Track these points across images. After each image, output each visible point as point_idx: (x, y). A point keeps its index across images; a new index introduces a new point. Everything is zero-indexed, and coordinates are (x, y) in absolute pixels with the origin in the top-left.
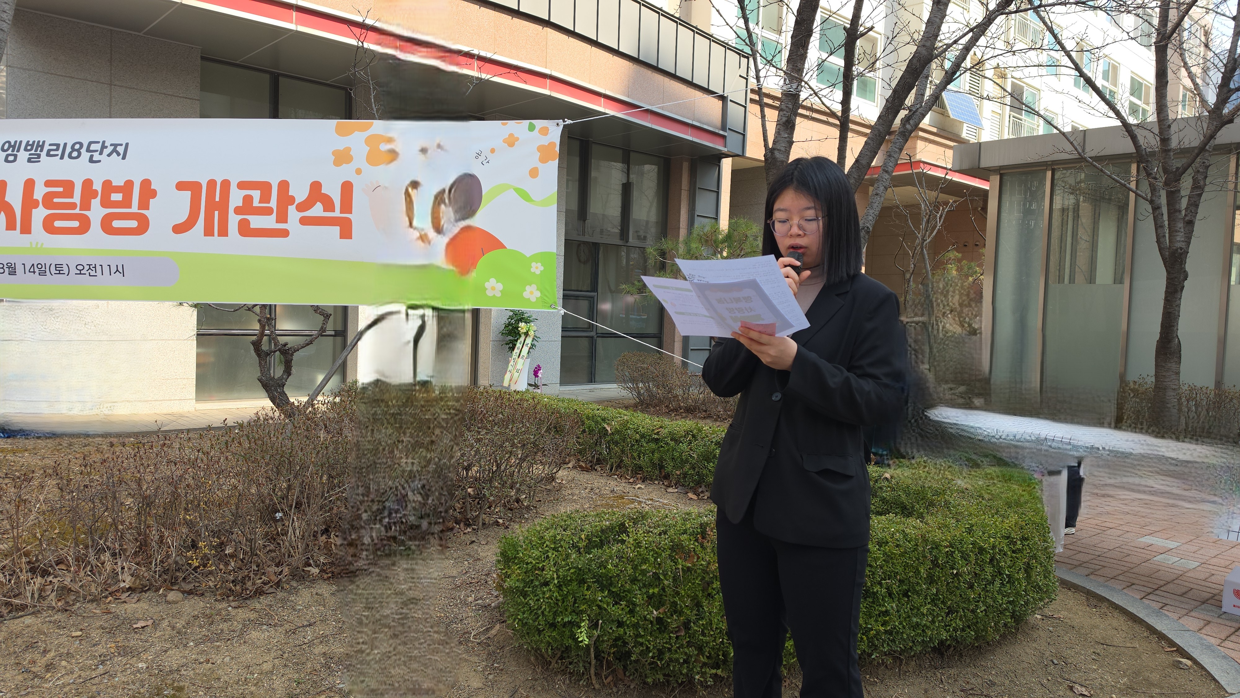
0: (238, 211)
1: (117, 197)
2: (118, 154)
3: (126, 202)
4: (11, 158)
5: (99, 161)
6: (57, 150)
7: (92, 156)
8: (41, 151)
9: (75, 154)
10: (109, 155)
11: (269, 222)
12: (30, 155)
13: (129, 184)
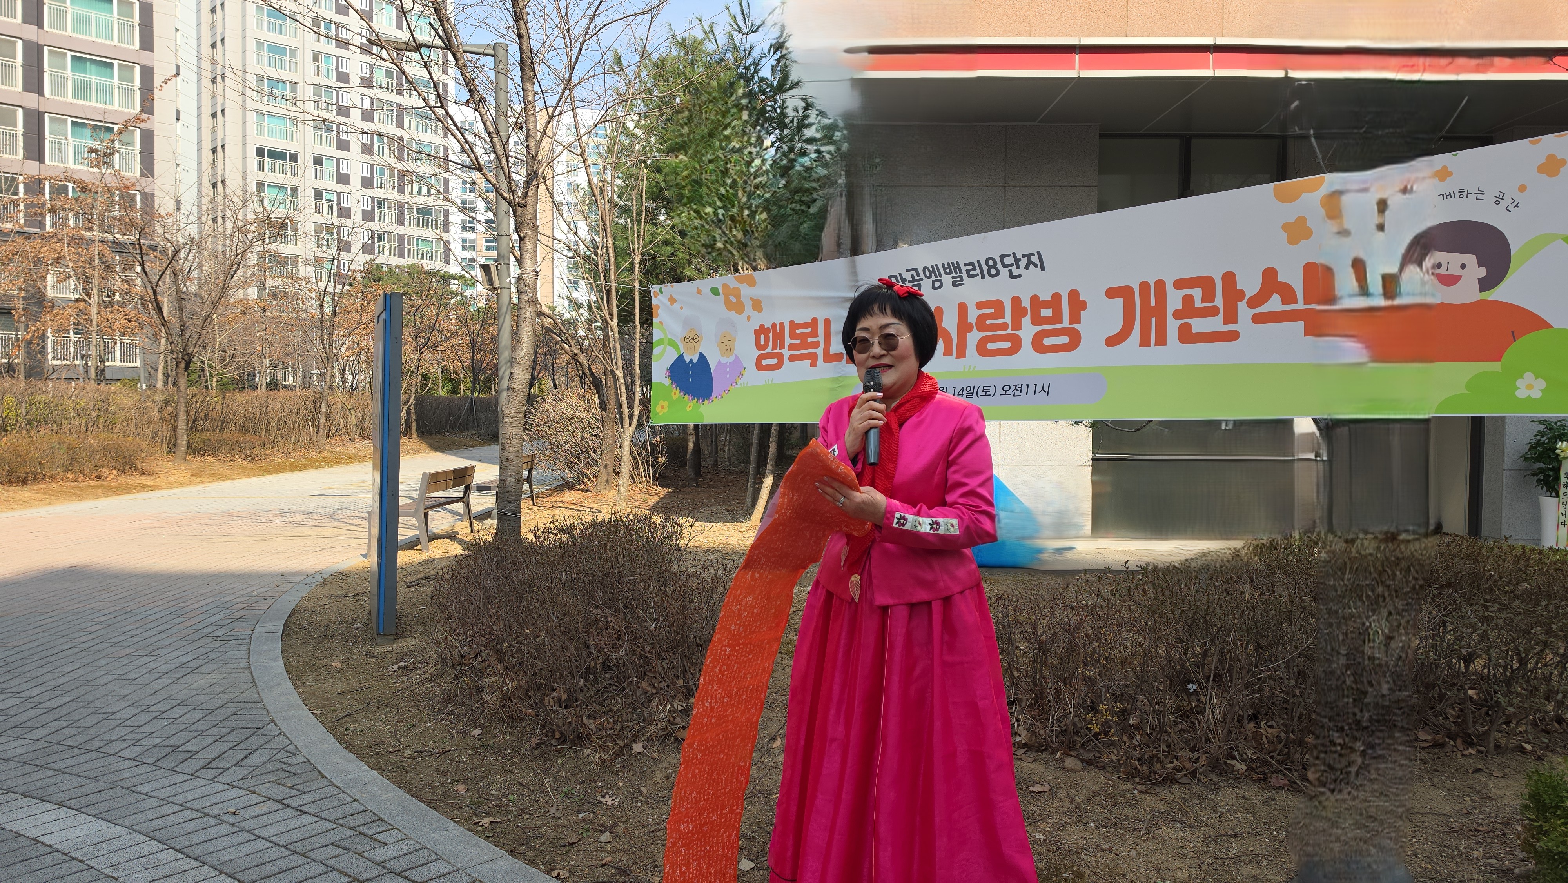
0: (1177, 315)
1: (1046, 313)
2: (1036, 266)
3: (1056, 317)
4: (937, 284)
5: (1020, 276)
6: (974, 269)
7: (1010, 271)
8: (961, 272)
9: (993, 271)
10: (1027, 268)
11: (1215, 324)
12: (953, 278)
13: (1057, 297)
